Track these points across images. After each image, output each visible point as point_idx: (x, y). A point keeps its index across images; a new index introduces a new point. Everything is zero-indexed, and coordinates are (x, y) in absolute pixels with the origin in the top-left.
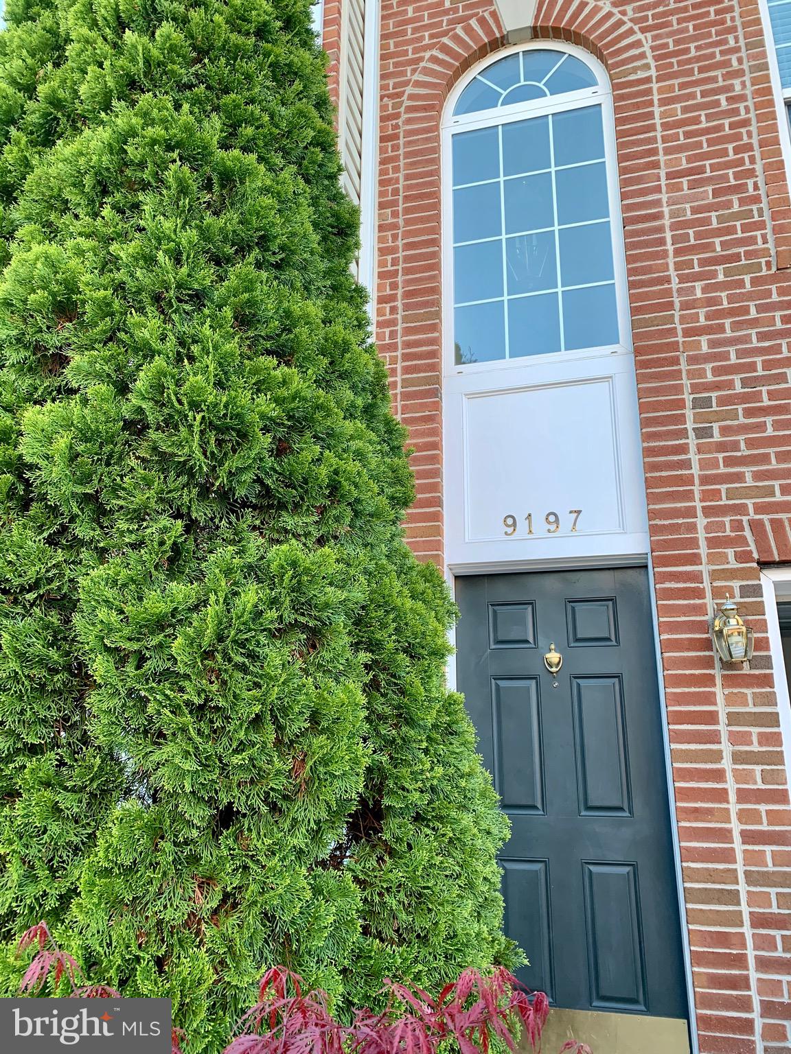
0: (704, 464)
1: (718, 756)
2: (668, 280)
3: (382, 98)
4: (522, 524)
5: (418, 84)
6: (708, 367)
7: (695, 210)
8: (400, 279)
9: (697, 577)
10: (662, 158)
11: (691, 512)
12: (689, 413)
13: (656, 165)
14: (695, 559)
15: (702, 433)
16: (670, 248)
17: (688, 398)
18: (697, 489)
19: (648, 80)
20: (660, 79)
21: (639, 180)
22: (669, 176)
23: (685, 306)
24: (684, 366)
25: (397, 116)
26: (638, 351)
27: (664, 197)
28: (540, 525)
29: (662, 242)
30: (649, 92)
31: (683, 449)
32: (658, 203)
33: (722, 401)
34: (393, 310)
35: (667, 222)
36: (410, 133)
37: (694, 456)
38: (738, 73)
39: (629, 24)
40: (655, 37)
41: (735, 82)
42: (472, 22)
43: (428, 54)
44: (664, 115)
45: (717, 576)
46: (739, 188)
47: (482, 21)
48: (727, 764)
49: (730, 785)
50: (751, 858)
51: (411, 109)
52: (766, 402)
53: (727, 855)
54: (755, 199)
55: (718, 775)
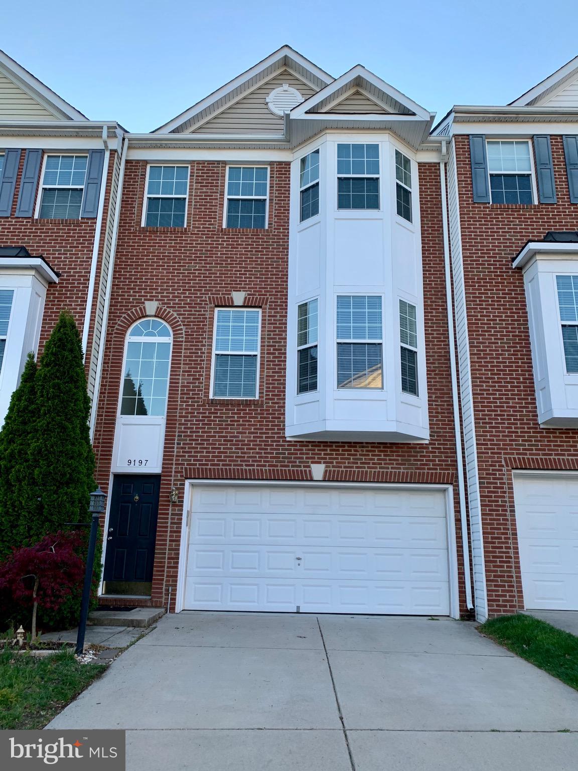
0: (178, 452)
1: (167, 523)
2: (177, 401)
3: (108, 326)
4: (133, 463)
5: (119, 325)
6: (183, 427)
7: (187, 383)
8: (107, 388)
9: (170, 480)
10: (182, 366)
11: (172, 464)
12: (176, 438)
13: (179, 368)
14: (171, 476)
15: (178, 444)
16: (180, 392)
17: (177, 434)
18: (174, 458)
19: (182, 341)
20: (185, 342)
21: (175, 371)
22: (183, 371)
23: (181, 409)
24: (177, 426)
25: (112, 334)
26: (167, 420)
27: (181, 377)
28: (137, 463)
29: (178, 390)
30: (181, 345)
31: (173, 448)
32: (178, 379)
33: (185, 436)
34: (104, 397)
35: (180, 385)
36: (115, 341)
37: (175, 450)
38: (204, 346)
39: (180, 323)
40: (186, 329)
41: (203, 348)
42: (138, 308)
43: (123, 315)
44: (185, 353)
45: (175, 480)
46: (199, 379)
47: (141, 309)
48: (169, 525)
49: (169, 529)
50: (170, 545)
51: (116, 333)
52: (194, 438)
53: (165, 545)
54: (202, 383)
55: (167, 527)
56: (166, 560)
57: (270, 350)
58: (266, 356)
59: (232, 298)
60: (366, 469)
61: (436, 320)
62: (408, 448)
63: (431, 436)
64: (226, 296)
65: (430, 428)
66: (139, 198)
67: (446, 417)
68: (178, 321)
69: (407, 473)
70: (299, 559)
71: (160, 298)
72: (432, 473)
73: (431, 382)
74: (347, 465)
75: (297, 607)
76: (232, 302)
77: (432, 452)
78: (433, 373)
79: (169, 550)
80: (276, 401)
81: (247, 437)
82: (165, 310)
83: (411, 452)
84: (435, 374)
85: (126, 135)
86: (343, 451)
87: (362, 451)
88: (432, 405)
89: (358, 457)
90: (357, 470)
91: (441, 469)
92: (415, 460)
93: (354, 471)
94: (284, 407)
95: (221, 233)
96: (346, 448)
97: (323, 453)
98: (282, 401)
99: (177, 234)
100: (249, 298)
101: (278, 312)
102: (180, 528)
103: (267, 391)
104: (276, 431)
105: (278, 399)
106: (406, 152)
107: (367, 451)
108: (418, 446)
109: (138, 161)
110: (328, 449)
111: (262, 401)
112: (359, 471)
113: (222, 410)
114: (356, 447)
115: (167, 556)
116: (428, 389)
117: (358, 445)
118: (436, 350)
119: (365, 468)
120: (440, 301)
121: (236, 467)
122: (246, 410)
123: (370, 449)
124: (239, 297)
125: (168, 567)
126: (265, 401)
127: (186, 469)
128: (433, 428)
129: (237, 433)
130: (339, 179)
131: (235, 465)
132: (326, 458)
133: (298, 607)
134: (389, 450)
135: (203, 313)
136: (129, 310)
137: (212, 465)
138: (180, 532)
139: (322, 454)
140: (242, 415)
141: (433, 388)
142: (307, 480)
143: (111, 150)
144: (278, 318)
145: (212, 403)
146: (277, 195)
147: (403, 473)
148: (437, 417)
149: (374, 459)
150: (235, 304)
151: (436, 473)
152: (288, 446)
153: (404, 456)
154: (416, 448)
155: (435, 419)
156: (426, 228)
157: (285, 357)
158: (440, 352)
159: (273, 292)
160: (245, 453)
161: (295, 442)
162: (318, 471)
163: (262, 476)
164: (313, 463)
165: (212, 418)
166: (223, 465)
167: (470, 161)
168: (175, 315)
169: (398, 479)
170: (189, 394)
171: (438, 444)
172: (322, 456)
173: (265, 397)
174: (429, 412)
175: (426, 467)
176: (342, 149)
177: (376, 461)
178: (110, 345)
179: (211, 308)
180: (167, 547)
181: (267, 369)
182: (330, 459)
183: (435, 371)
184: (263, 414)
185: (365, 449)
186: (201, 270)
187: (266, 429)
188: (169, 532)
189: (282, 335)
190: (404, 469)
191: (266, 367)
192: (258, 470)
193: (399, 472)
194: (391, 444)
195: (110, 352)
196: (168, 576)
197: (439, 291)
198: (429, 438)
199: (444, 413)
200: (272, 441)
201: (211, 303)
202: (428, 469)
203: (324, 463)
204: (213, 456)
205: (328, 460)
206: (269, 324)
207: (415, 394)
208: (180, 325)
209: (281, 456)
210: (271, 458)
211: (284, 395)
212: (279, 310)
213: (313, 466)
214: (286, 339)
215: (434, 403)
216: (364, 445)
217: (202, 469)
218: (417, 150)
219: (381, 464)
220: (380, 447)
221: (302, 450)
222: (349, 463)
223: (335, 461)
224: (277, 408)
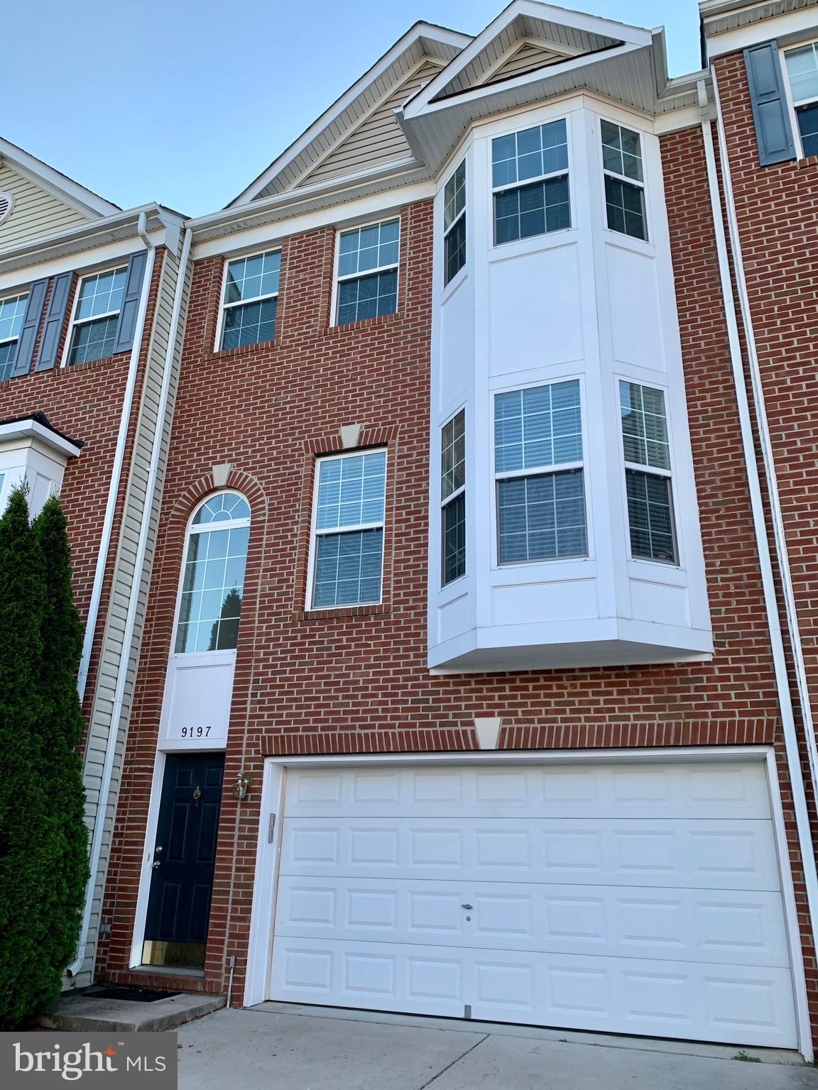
0: (253, 710)
1: (233, 836)
2: (254, 622)
3: (162, 514)
4: (189, 732)
5: (177, 509)
6: (261, 665)
7: (270, 589)
8: (156, 611)
9: (239, 760)
10: (263, 561)
11: (242, 731)
12: (251, 686)
13: (259, 565)
14: (240, 753)
15: (253, 695)
16: (258, 606)
17: (252, 679)
18: (247, 721)
19: (263, 521)
20: (269, 521)
21: (252, 572)
22: (264, 571)
23: (259, 635)
24: (252, 664)
25: (166, 525)
27: (260, 581)
28: (195, 733)
30: (263, 527)
31: (246, 702)
32: (256, 584)
33: (263, 681)
34: (151, 625)
35: (259, 594)
36: (170, 535)
37: (249, 706)
38: (296, 523)
39: (262, 491)
40: (271, 499)
41: (295, 527)
42: (203, 479)
43: (183, 493)
44: (267, 540)
45: (246, 760)
46: (287, 580)
47: (206, 479)
48: (235, 840)
49: (235, 849)
50: (237, 878)
51: (172, 523)
52: (278, 683)
53: (229, 877)
54: (291, 586)
55: (231, 844)
56: (230, 906)
57: (401, 515)
58: (394, 526)
59: (340, 438)
60: (583, 723)
61: (713, 410)
62: (668, 673)
63: (715, 644)
64: (331, 436)
65: (714, 628)
66: (210, 311)
67: (748, 602)
68: (259, 489)
69: (669, 725)
70: (468, 907)
71: (234, 457)
72: (723, 724)
73: (709, 534)
74: (543, 716)
75: (466, 1006)
76: (341, 443)
77: (720, 679)
78: (713, 516)
79: (236, 886)
80: (411, 604)
81: (362, 675)
82: (241, 474)
83: (674, 682)
84: (717, 518)
85: (188, 224)
86: (535, 688)
87: (574, 686)
88: (716, 580)
89: (566, 698)
90: (564, 725)
91: (741, 714)
92: (684, 698)
93: (559, 729)
94: (425, 613)
95: (324, 337)
96: (542, 682)
97: (497, 694)
98: (421, 604)
99: (260, 353)
100: (367, 432)
101: (414, 448)
102: (255, 846)
103: (395, 588)
104: (412, 659)
105: (414, 600)
106: (623, 119)
107: (583, 686)
108: (690, 669)
109: (210, 259)
110: (507, 686)
111: (388, 607)
112: (567, 728)
113: (323, 629)
114: (560, 679)
115: (231, 897)
116: (705, 549)
117: (564, 675)
118: (717, 469)
119: (579, 720)
120: (720, 373)
121: (343, 732)
122: (360, 626)
123: (589, 681)
124: (350, 435)
125: (233, 919)
126: (392, 606)
127: (263, 738)
128: (721, 628)
129: (347, 668)
130: (496, 195)
131: (342, 728)
132: (502, 706)
133: (468, 1008)
134: (628, 680)
135: (295, 469)
136: (190, 483)
137: (305, 729)
138: (254, 853)
139: (496, 698)
140: (354, 636)
141: (715, 545)
142: (468, 751)
143: (157, 248)
144: (414, 457)
145: (306, 619)
146: (412, 255)
147: (660, 726)
148: (729, 603)
149: (597, 702)
150: (346, 446)
151: (732, 723)
152: (434, 685)
153: (661, 691)
154: (685, 672)
155: (723, 609)
156: (681, 246)
157: (427, 524)
158: (727, 473)
159: (405, 414)
160: (359, 704)
161: (446, 677)
162: (488, 730)
163: (388, 745)
164: (479, 715)
165: (307, 646)
166: (323, 729)
167: (748, 95)
168: (256, 480)
169: (650, 739)
170: (271, 607)
171: (734, 661)
172: (496, 701)
173: (392, 600)
174: (710, 596)
175: (710, 711)
176: (501, 146)
177: (602, 705)
178: (163, 542)
179: (307, 459)
180: (232, 882)
181: (397, 548)
182: (510, 705)
183: (717, 511)
184: (389, 630)
185: (578, 682)
186: (294, 402)
187: (395, 658)
188: (235, 853)
189: (420, 486)
190: (661, 717)
191: (394, 545)
192: (380, 734)
193: (651, 726)
194: (631, 667)
195: (162, 553)
196: (231, 936)
197: (716, 356)
198: (712, 649)
199: (743, 594)
200: (405, 679)
201: (307, 452)
202: (714, 715)
203: (500, 714)
204: (307, 714)
205: (507, 709)
206: (399, 470)
207: (673, 561)
208: (262, 495)
209: (422, 705)
210: (404, 710)
211: (425, 592)
212: (415, 444)
213: (478, 721)
214: (427, 491)
215: (719, 577)
216: (577, 673)
217: (289, 737)
218: (655, 115)
219: (612, 710)
220: (609, 677)
221: (458, 692)
222: (547, 712)
223: (520, 710)
224: (412, 617)
